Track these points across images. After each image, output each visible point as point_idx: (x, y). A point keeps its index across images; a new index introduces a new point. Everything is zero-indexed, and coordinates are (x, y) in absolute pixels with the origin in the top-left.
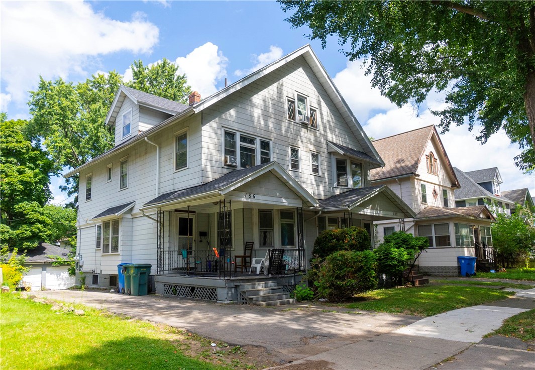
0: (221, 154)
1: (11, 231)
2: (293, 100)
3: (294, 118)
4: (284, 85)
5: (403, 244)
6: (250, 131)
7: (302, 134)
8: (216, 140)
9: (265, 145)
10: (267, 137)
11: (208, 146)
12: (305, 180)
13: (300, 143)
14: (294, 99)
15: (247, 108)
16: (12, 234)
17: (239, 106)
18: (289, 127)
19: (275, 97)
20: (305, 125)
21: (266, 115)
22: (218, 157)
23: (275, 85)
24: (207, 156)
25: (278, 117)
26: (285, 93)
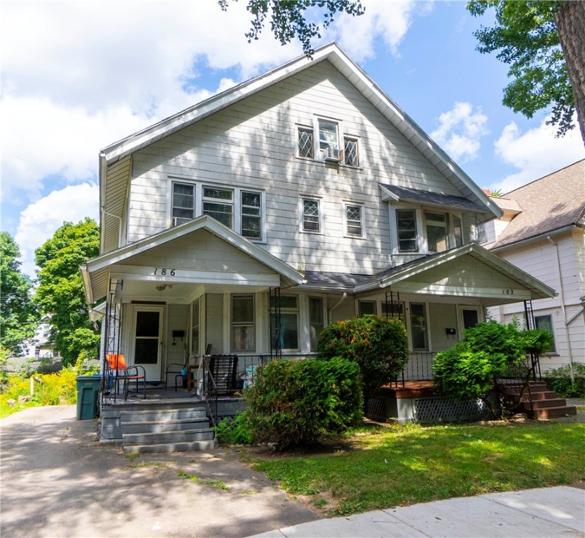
0: (165, 217)
1: (94, 336)
2: (310, 128)
3: (311, 155)
4: (291, 108)
5: (488, 343)
6: (221, 179)
7: (328, 177)
8: (157, 198)
9: (251, 198)
10: (256, 187)
11: (142, 206)
12: (333, 247)
13: (322, 191)
14: (312, 127)
15: (218, 148)
16: (94, 339)
17: (203, 145)
18: (302, 169)
19: (274, 127)
20: (333, 164)
21: (255, 154)
22: (161, 222)
23: (275, 109)
24: (140, 221)
25: (277, 156)
26: (293, 119)
